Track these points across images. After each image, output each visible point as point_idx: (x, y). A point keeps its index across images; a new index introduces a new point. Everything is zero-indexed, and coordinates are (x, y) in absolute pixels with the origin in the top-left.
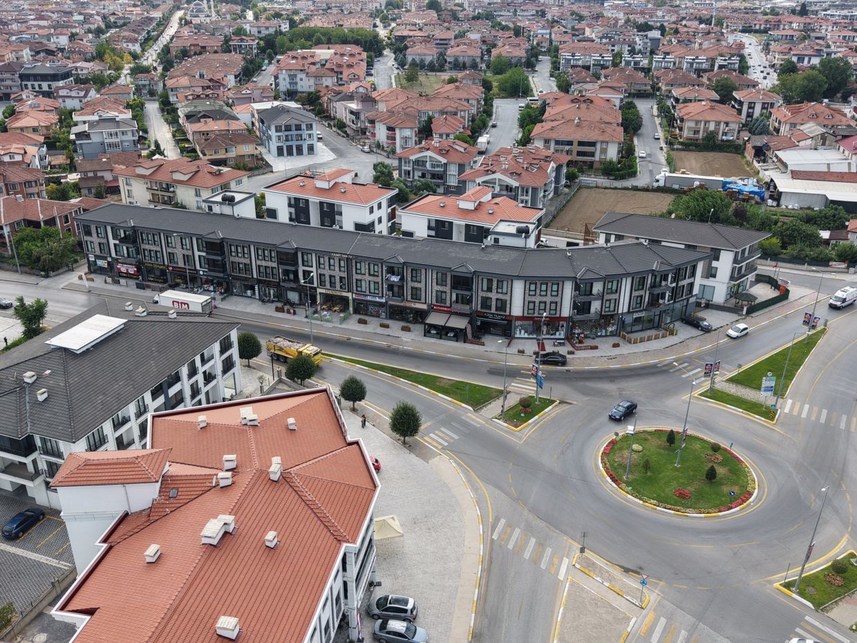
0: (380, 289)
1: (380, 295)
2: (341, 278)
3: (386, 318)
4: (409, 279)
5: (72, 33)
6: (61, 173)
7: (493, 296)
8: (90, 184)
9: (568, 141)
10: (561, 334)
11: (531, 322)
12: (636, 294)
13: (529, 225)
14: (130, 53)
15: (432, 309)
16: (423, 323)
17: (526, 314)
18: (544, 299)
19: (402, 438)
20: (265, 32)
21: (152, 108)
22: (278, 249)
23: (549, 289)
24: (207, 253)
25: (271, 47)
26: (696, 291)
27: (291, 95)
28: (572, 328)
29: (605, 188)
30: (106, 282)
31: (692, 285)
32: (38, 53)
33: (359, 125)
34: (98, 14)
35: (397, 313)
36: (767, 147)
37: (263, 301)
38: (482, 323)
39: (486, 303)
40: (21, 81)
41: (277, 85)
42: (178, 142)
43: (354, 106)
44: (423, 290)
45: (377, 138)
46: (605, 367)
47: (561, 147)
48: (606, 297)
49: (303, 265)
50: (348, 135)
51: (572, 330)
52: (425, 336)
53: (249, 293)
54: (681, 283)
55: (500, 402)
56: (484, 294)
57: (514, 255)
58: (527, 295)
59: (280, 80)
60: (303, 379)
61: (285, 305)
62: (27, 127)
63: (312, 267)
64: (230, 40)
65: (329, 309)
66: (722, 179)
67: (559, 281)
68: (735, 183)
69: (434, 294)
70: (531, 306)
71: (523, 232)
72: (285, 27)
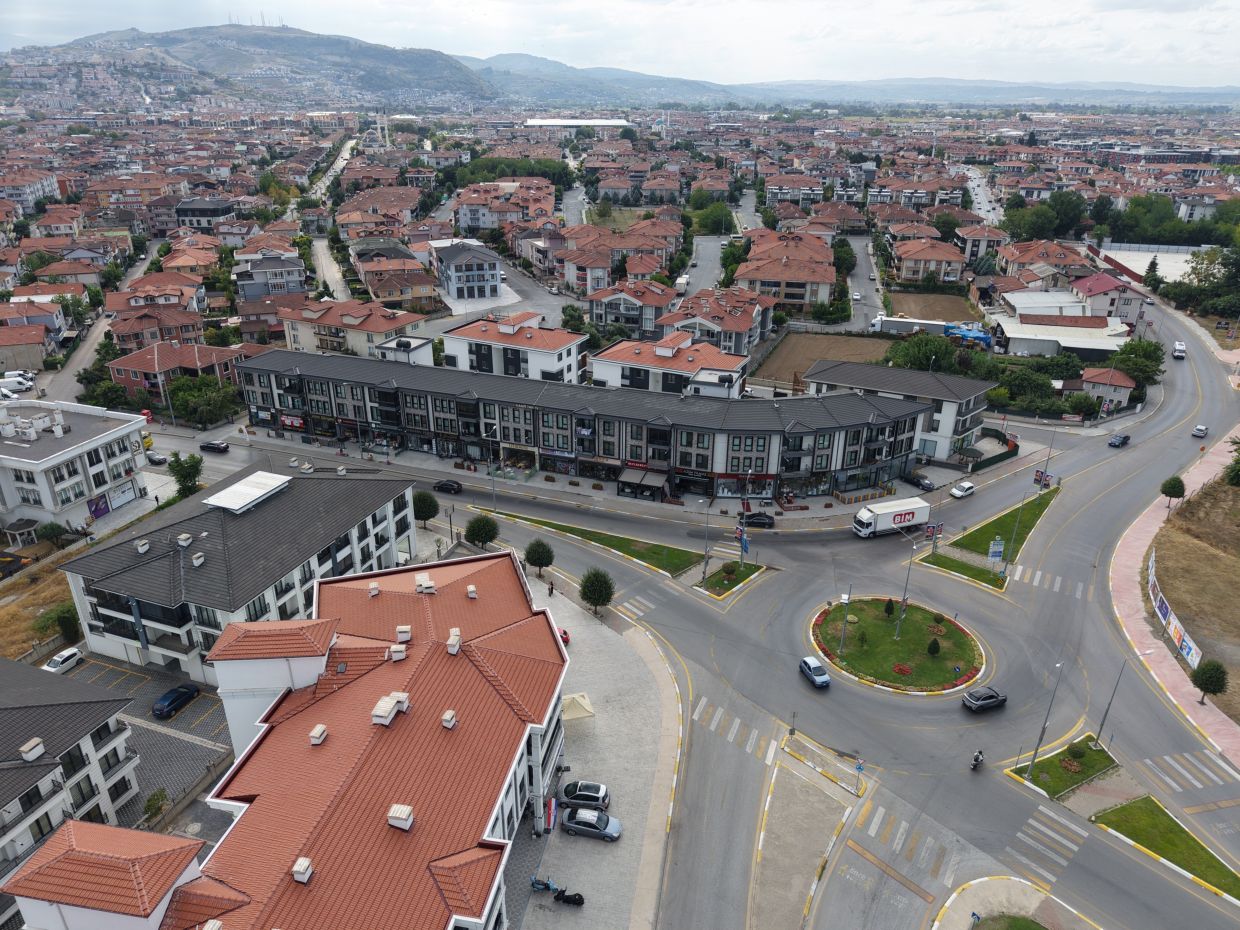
0: (570, 444)
1: (570, 450)
2: (527, 431)
3: (576, 475)
4: (601, 433)
5: (234, 164)
6: (222, 316)
7: (694, 451)
8: (253, 328)
9: (775, 283)
10: (768, 493)
11: (735, 480)
12: (852, 449)
13: (733, 374)
14: (297, 186)
15: (626, 465)
16: (616, 480)
17: (729, 472)
18: (749, 455)
19: (593, 608)
20: (444, 164)
21: (321, 247)
22: (458, 400)
23: (755, 444)
24: (380, 404)
25: (450, 179)
26: (916, 446)
27: (472, 232)
28: (781, 486)
29: (816, 333)
30: (268, 435)
31: (911, 440)
32: (197, 186)
33: (547, 265)
34: (262, 144)
35: (588, 470)
36: (993, 288)
37: (441, 457)
38: (681, 480)
39: (685, 458)
40: (179, 216)
41: (457, 221)
42: (348, 282)
43: (540, 244)
44: (616, 444)
45: (567, 278)
46: (816, 529)
47: (768, 289)
48: (817, 453)
49: (485, 417)
50: (534, 276)
51: (780, 488)
52: (618, 494)
53: (426, 447)
54: (900, 438)
55: (700, 568)
56: (684, 449)
57: (716, 406)
58: (730, 452)
59: (461, 216)
60: (484, 542)
61: (465, 461)
62: (183, 267)
63: (495, 419)
64: (406, 171)
65: (513, 465)
66: (944, 323)
67: (765, 435)
68: (959, 328)
69: (628, 449)
70: (735, 462)
71: (726, 381)
72: (466, 158)
